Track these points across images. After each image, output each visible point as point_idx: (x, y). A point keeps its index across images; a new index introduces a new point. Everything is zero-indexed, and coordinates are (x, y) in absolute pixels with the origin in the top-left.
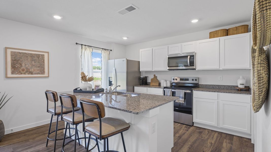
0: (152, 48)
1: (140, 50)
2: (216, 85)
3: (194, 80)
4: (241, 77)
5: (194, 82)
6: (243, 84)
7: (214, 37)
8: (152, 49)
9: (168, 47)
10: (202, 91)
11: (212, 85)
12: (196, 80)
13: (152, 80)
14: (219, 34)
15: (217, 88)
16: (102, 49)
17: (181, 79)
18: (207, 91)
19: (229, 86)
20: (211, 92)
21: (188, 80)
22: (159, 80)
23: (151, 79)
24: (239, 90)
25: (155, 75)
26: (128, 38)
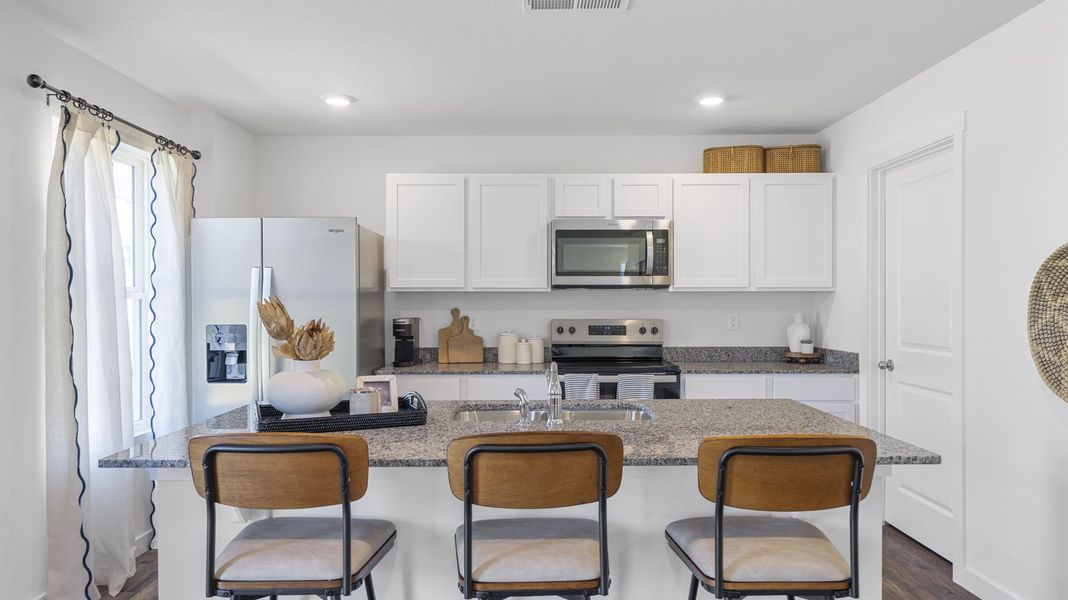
0: (466, 175)
1: (388, 176)
2: (722, 349)
3: (649, 329)
4: (798, 318)
5: (648, 338)
6: (810, 342)
7: (726, 169)
8: (466, 181)
9: (551, 183)
10: (717, 372)
11: (707, 349)
12: (655, 331)
13: (445, 335)
14: (746, 163)
15: (724, 357)
16: (158, 138)
17: (595, 330)
18: (734, 372)
19: (759, 350)
20: (746, 372)
21: (621, 330)
22: (477, 334)
23: (441, 331)
24: (802, 360)
25: (455, 312)
26: (353, 99)
